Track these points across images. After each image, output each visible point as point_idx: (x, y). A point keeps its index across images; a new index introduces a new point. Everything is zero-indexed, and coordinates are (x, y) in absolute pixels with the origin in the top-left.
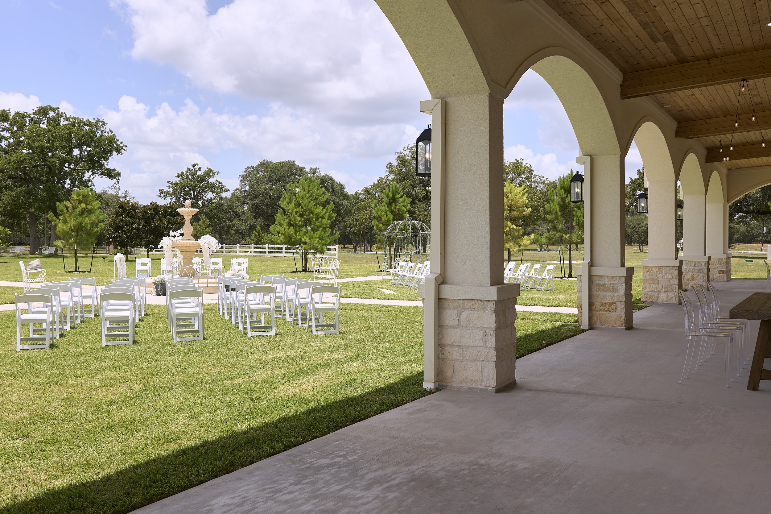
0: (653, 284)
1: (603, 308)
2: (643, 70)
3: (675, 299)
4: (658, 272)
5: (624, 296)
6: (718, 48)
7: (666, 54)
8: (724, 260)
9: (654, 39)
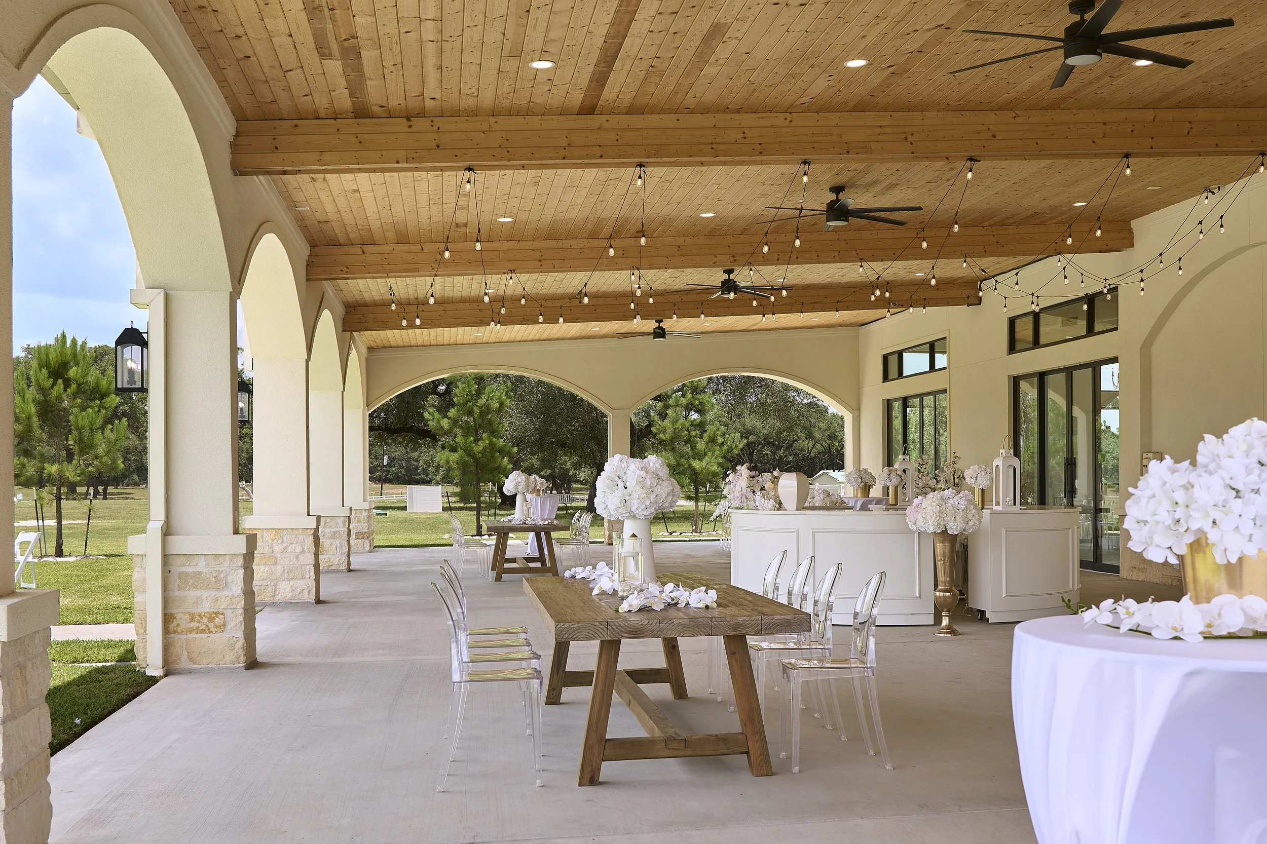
0: (265, 564)
1: (194, 624)
2: (280, 119)
3: (309, 592)
4: (275, 541)
5: (242, 597)
6: (433, 97)
7: (334, 91)
8: (365, 514)
9: (323, 52)
